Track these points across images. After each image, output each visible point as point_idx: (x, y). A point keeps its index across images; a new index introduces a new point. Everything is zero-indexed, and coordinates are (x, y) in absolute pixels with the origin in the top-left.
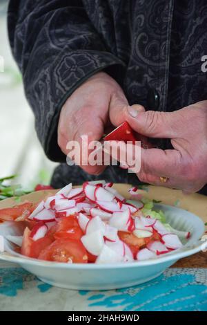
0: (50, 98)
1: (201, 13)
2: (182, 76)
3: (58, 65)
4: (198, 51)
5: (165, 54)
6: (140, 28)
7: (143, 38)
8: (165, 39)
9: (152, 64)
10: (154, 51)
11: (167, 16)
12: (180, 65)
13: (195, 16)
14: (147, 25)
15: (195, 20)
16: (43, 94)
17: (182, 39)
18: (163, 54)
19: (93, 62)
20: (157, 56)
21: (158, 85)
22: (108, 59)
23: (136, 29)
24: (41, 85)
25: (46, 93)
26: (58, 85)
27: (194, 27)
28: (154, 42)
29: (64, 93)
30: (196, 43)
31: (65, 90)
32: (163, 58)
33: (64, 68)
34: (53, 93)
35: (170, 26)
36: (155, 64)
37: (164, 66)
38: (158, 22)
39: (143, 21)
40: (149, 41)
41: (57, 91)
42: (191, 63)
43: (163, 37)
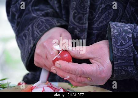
0: (31, 38)
1: (104, 2)
2: (94, 32)
3: (36, 23)
4: (102, 20)
5: (86, 21)
6: (74, 8)
7: (75, 13)
8: (86, 14)
9: (79, 25)
10: (80, 19)
11: (87, 3)
12: (93, 26)
13: (101, 4)
14: (77, 7)
15: (101, 5)
16: (28, 37)
17: (94, 14)
18: (85, 21)
19: (54, 22)
20: (82, 22)
21: (82, 36)
22: (61, 22)
23: (72, 8)
24: (27, 33)
25: (29, 36)
26: (35, 32)
27: (101, 9)
28: (80, 15)
29: (39, 36)
30: (101, 16)
31: (39, 35)
32: (85, 23)
33: (39, 24)
34: (33, 36)
35: (89, 8)
36: (81, 25)
37: (85, 26)
38: (82, 5)
39: (75, 5)
40: (78, 14)
41: (35, 35)
42: (99, 25)
43: (85, 12)
